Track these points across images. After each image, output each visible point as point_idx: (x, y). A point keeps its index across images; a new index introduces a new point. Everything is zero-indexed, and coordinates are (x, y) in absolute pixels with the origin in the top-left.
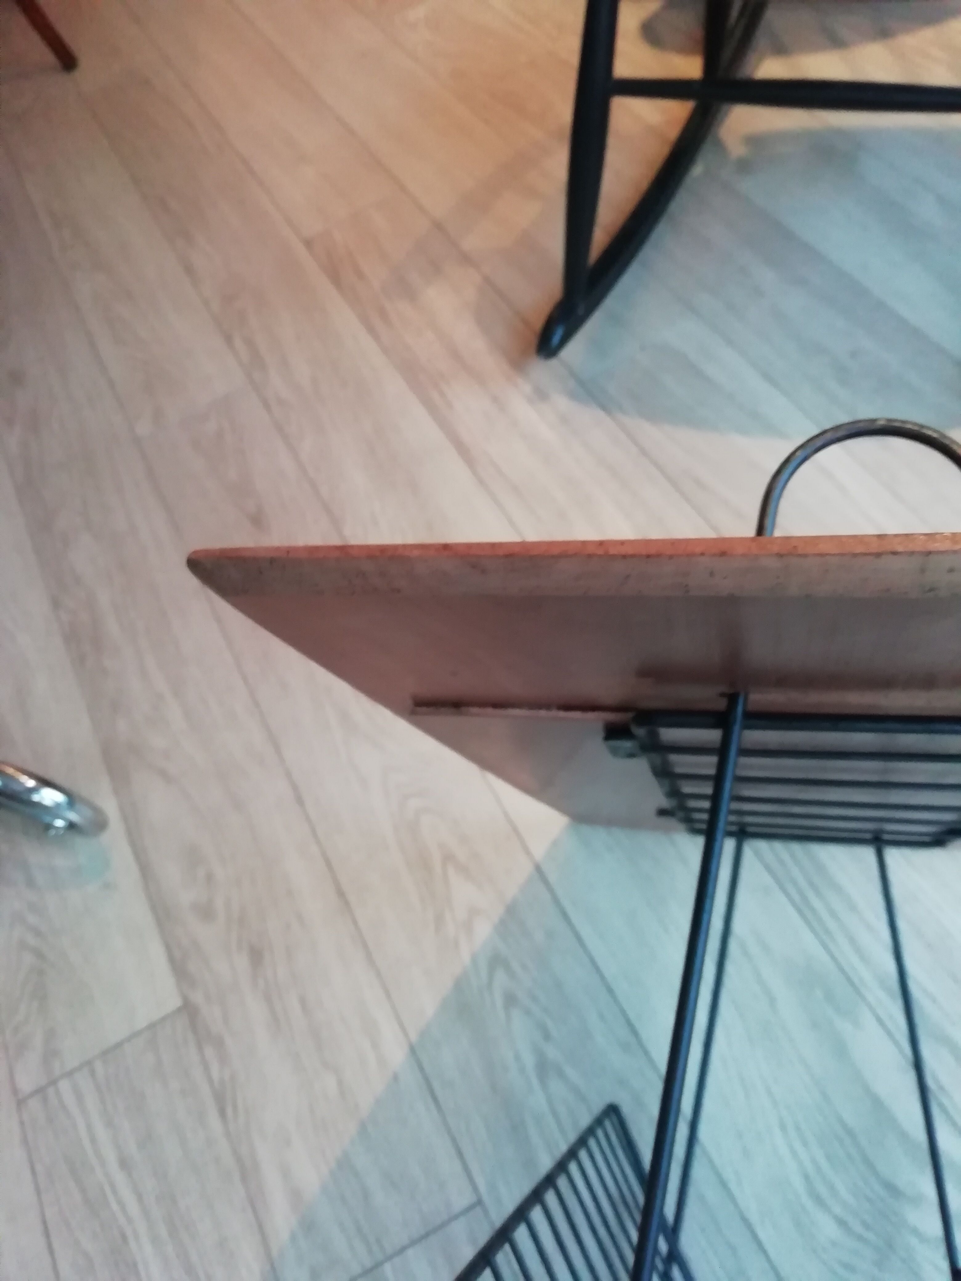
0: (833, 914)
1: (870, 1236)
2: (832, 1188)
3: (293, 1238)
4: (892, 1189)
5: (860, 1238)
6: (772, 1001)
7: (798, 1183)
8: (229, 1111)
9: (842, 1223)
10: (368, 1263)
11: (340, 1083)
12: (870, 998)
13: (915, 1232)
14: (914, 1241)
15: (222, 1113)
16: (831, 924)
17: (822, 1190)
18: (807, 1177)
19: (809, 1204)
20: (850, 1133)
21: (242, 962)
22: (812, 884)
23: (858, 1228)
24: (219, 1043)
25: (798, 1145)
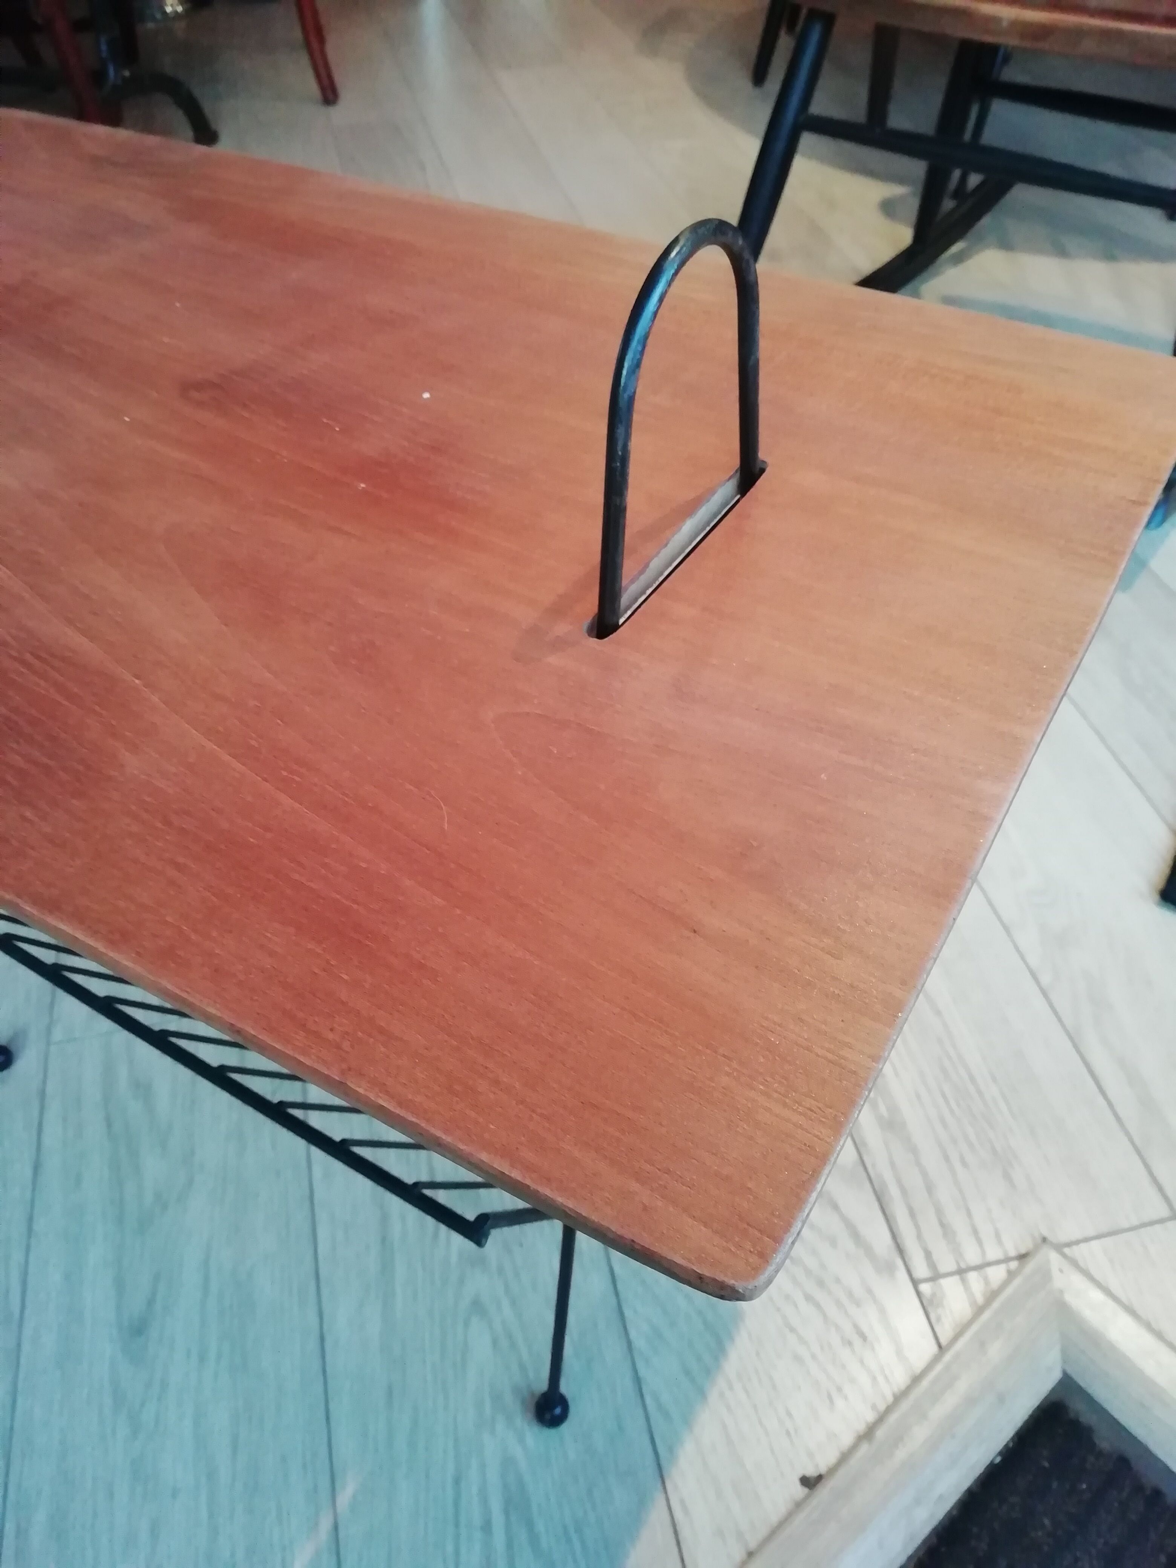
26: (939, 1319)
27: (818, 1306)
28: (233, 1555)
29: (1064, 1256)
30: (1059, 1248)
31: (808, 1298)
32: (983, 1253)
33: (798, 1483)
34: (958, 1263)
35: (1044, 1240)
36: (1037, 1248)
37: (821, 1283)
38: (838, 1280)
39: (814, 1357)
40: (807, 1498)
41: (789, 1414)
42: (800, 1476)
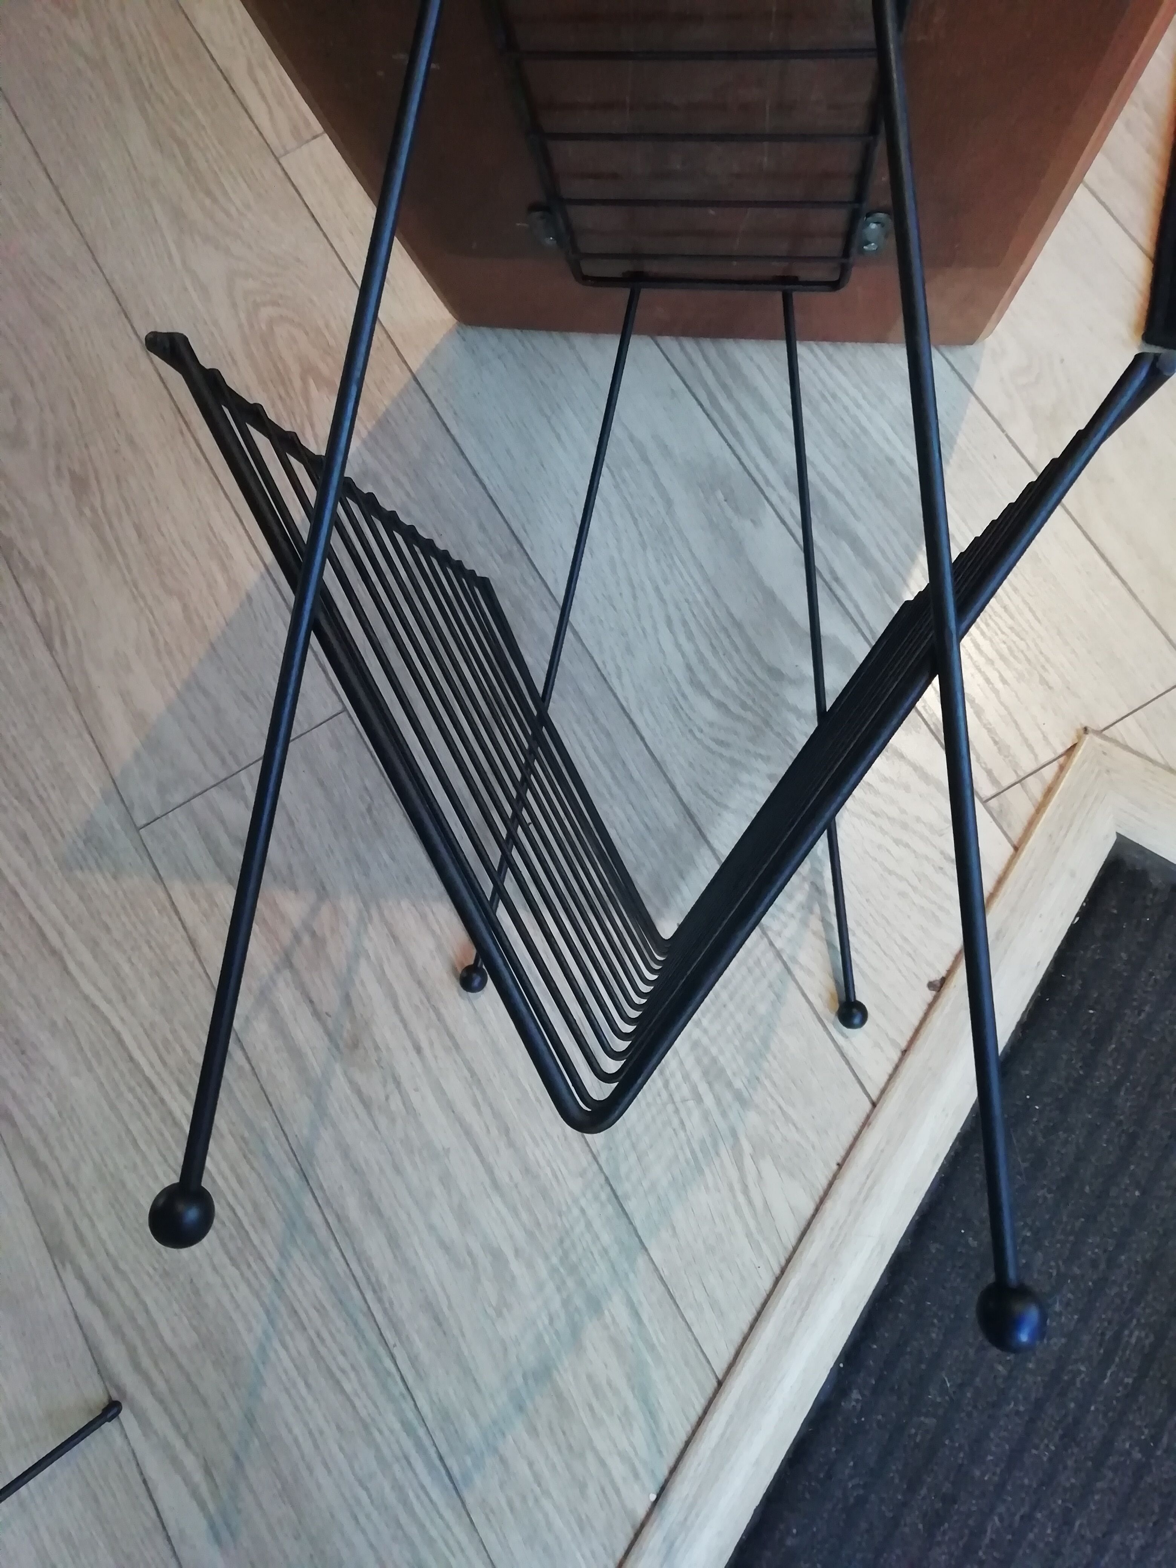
0: (744, 416)
1: (749, 716)
2: (714, 676)
3: (137, 756)
4: (776, 674)
5: (738, 718)
6: (669, 503)
7: (680, 673)
8: (57, 644)
9: (720, 705)
10: (223, 775)
11: (185, 608)
12: (774, 499)
13: (795, 710)
14: (791, 718)
15: (49, 646)
16: (741, 426)
17: (703, 678)
18: (689, 668)
19: (688, 690)
20: (738, 625)
21: (63, 491)
22: (724, 387)
23: (735, 708)
24: (41, 575)
25: (683, 639)
26: (1009, 825)
27: (907, 846)
28: (511, 1177)
29: (1106, 738)
30: (1100, 733)
31: (897, 842)
32: (1036, 756)
33: (927, 989)
34: (1016, 772)
35: (1086, 730)
36: (1080, 738)
37: (905, 826)
38: (918, 819)
39: (915, 889)
40: (936, 999)
41: (906, 939)
42: (926, 982)
